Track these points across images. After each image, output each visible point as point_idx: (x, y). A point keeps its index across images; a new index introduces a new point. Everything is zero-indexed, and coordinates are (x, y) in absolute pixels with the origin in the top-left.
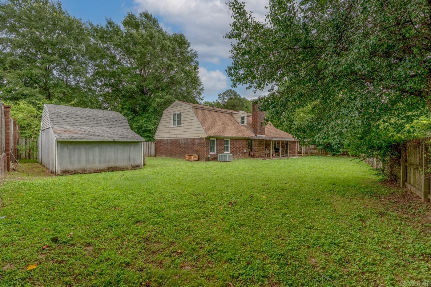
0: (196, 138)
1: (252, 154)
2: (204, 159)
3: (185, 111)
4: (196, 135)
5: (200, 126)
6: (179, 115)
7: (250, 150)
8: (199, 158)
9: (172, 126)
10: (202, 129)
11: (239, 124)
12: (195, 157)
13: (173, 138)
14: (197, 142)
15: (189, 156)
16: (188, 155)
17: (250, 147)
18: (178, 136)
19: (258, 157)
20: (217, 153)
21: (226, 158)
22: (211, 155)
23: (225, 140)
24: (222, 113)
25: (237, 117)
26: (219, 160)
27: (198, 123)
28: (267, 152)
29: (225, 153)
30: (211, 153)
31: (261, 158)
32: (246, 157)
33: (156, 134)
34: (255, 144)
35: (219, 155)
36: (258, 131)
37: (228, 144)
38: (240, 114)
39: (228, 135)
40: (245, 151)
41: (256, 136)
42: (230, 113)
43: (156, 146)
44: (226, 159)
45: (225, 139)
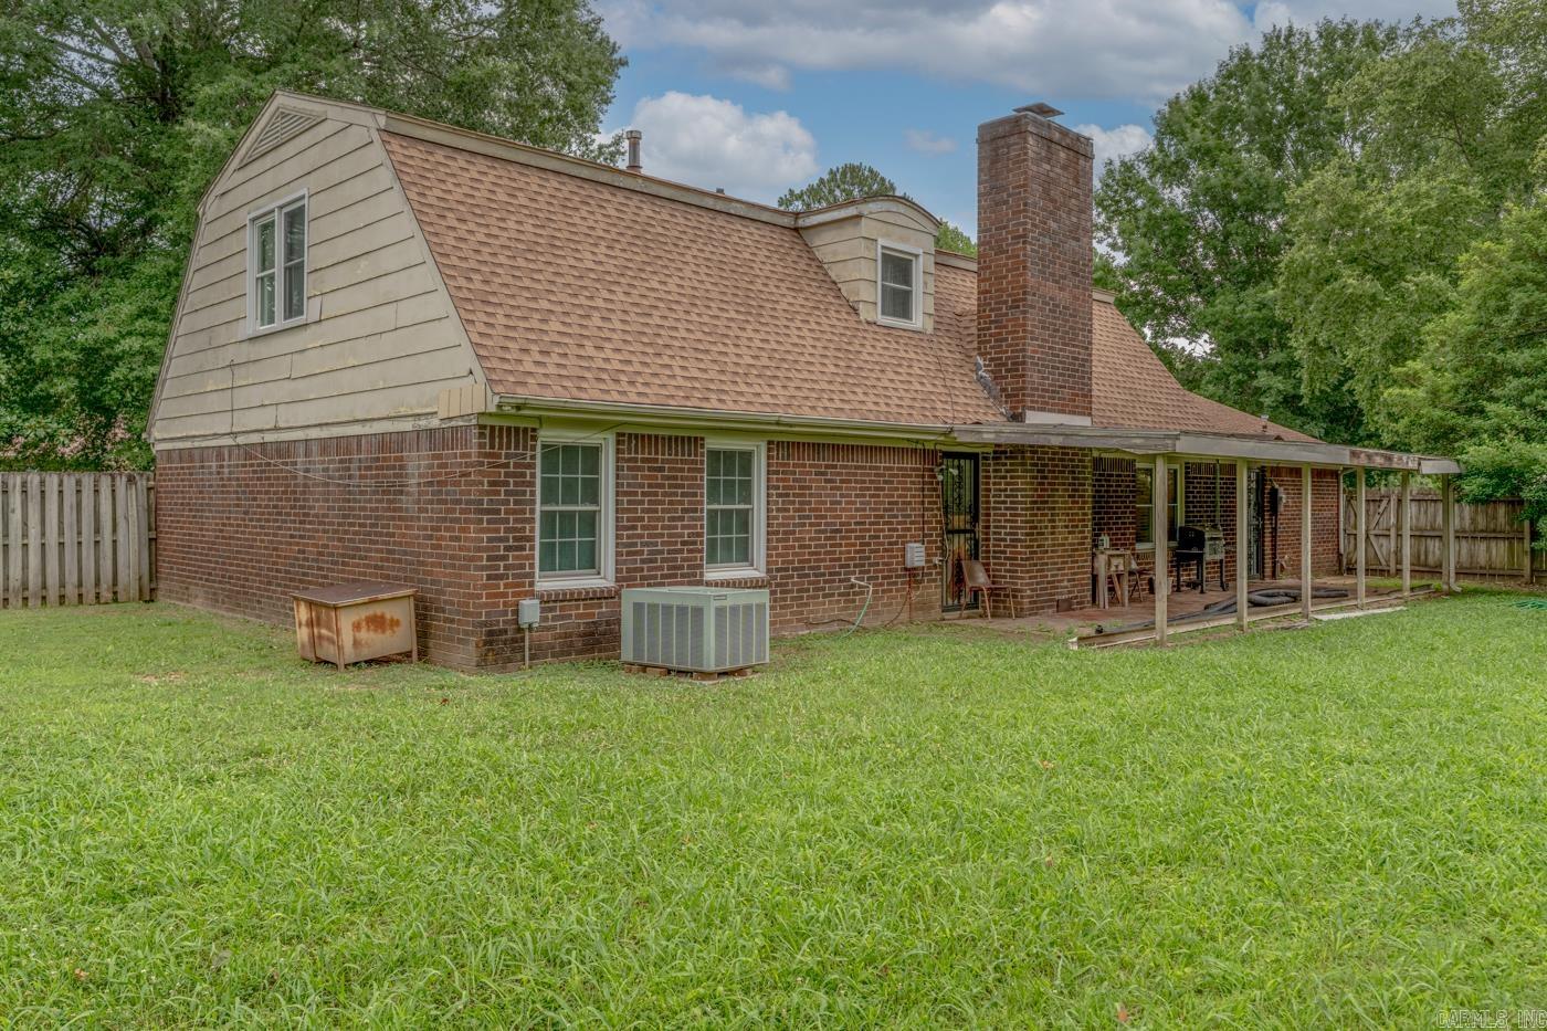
0: (407, 426)
1: (982, 579)
2: (470, 651)
3: (336, 172)
4: (411, 401)
5: (441, 303)
6: (295, 218)
7: (960, 544)
8: (423, 634)
9: (253, 326)
10: (451, 331)
11: (866, 313)
12: (377, 623)
13: (255, 438)
14: (417, 464)
15: (322, 612)
16: (310, 604)
17: (959, 521)
18: (287, 416)
19: (1036, 609)
20: (626, 578)
21: (698, 632)
22: (549, 601)
23: (714, 454)
24: (706, 218)
25: (843, 251)
26: (627, 653)
27: (428, 276)
28: (1109, 562)
29: (712, 574)
30: (546, 584)
31: (1060, 625)
32: (925, 607)
33: (163, 408)
34: (1009, 496)
35: (631, 596)
36: (1033, 377)
37: (747, 487)
38: (866, 227)
39: (732, 407)
40: (916, 555)
41: (1017, 417)
42: (787, 221)
43: (153, 513)
44: (698, 647)
45: (714, 443)
